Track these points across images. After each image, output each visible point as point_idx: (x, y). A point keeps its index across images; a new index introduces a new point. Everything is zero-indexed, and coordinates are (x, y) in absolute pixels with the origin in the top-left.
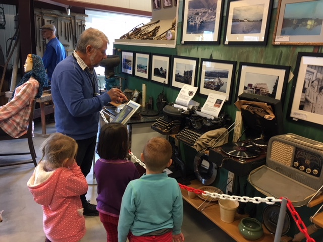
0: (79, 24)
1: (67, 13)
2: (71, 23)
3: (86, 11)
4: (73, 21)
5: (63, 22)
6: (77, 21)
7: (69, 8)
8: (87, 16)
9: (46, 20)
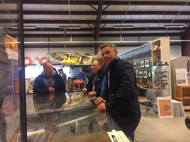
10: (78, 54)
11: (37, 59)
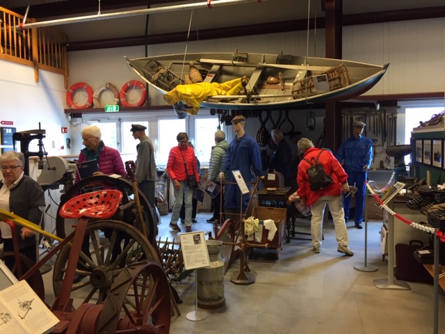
0: (390, 117)
1: (376, 108)
2: (380, 117)
3: (398, 102)
4: (383, 115)
5: (372, 118)
6: (387, 114)
7: (378, 103)
8: (399, 107)
9: (354, 117)
10: (246, 60)
11: (110, 87)
